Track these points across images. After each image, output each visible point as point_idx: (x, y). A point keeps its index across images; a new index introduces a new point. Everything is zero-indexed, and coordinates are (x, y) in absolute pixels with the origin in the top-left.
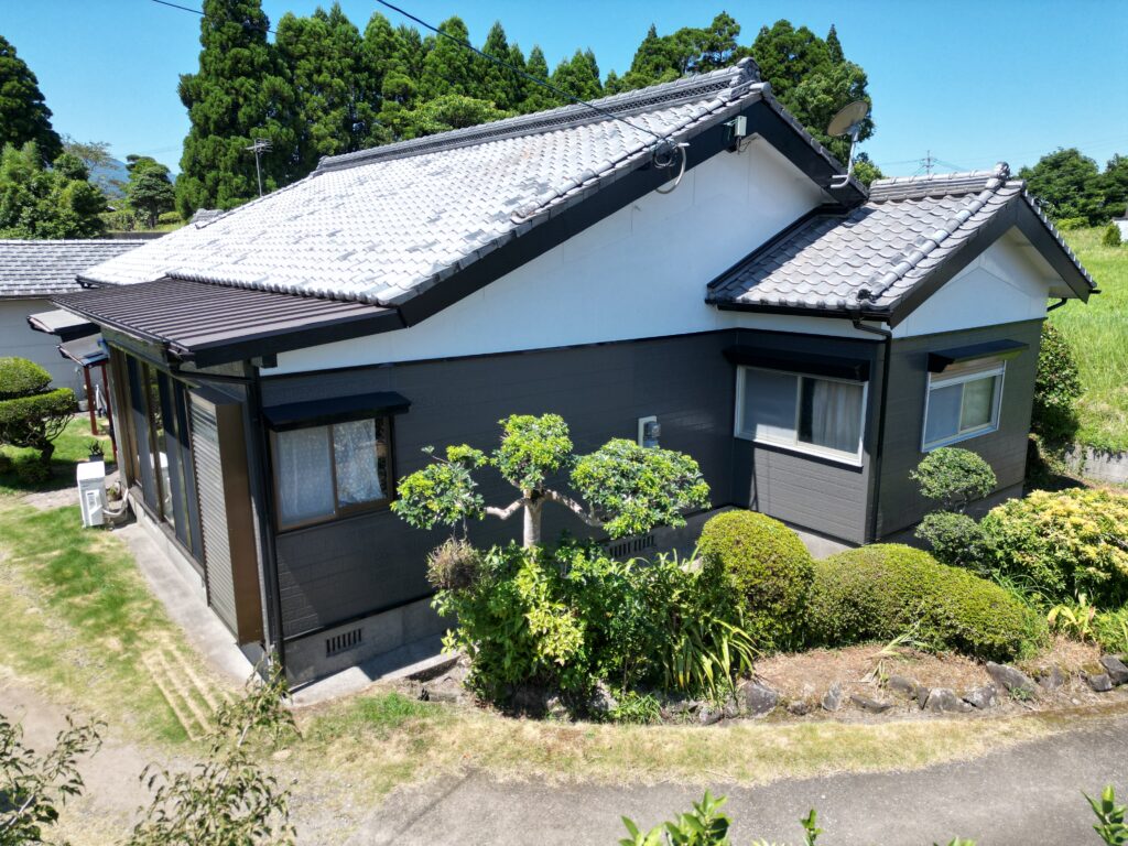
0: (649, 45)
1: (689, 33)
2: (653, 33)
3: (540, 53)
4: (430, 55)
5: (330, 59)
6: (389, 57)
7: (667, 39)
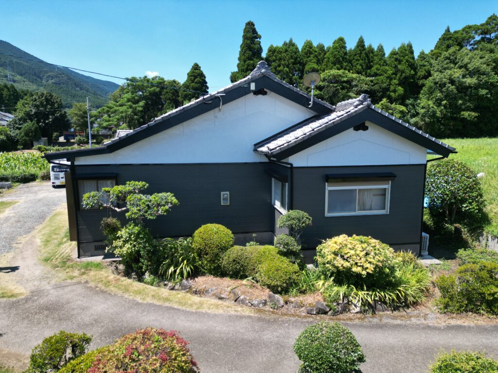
0: (445, 36)
1: (470, 27)
2: (448, 30)
3: (382, 47)
4: (327, 54)
5: (284, 60)
6: (309, 57)
7: (456, 32)
